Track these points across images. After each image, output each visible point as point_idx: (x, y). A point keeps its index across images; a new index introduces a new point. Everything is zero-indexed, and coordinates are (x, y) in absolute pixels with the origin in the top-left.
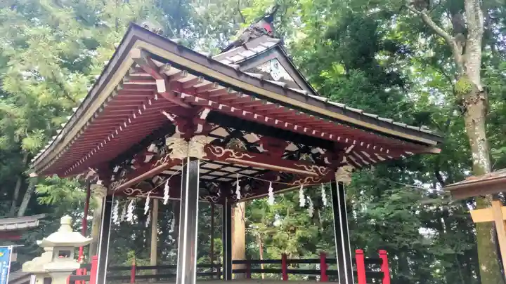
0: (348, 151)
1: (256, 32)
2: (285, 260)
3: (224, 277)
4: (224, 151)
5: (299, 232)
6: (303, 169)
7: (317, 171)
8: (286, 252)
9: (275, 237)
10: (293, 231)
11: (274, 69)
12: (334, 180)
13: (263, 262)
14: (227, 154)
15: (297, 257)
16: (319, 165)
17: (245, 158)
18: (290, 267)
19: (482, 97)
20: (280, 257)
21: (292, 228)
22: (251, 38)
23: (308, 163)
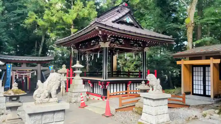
0: (148, 43)
1: (123, 7)
2: (129, 72)
3: (111, 76)
4: (113, 45)
5: (134, 63)
6: (135, 48)
7: (139, 49)
8: (130, 69)
9: (126, 64)
10: (133, 63)
11: (128, 19)
12: (143, 51)
13: (122, 72)
14: (115, 45)
15: (133, 71)
16: (139, 47)
17: (119, 46)
18: (131, 74)
19: (193, 25)
20: (128, 71)
21: (132, 62)
22: (121, 9)
23: (136, 46)
